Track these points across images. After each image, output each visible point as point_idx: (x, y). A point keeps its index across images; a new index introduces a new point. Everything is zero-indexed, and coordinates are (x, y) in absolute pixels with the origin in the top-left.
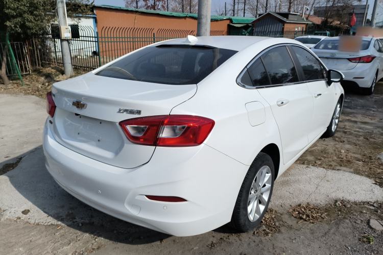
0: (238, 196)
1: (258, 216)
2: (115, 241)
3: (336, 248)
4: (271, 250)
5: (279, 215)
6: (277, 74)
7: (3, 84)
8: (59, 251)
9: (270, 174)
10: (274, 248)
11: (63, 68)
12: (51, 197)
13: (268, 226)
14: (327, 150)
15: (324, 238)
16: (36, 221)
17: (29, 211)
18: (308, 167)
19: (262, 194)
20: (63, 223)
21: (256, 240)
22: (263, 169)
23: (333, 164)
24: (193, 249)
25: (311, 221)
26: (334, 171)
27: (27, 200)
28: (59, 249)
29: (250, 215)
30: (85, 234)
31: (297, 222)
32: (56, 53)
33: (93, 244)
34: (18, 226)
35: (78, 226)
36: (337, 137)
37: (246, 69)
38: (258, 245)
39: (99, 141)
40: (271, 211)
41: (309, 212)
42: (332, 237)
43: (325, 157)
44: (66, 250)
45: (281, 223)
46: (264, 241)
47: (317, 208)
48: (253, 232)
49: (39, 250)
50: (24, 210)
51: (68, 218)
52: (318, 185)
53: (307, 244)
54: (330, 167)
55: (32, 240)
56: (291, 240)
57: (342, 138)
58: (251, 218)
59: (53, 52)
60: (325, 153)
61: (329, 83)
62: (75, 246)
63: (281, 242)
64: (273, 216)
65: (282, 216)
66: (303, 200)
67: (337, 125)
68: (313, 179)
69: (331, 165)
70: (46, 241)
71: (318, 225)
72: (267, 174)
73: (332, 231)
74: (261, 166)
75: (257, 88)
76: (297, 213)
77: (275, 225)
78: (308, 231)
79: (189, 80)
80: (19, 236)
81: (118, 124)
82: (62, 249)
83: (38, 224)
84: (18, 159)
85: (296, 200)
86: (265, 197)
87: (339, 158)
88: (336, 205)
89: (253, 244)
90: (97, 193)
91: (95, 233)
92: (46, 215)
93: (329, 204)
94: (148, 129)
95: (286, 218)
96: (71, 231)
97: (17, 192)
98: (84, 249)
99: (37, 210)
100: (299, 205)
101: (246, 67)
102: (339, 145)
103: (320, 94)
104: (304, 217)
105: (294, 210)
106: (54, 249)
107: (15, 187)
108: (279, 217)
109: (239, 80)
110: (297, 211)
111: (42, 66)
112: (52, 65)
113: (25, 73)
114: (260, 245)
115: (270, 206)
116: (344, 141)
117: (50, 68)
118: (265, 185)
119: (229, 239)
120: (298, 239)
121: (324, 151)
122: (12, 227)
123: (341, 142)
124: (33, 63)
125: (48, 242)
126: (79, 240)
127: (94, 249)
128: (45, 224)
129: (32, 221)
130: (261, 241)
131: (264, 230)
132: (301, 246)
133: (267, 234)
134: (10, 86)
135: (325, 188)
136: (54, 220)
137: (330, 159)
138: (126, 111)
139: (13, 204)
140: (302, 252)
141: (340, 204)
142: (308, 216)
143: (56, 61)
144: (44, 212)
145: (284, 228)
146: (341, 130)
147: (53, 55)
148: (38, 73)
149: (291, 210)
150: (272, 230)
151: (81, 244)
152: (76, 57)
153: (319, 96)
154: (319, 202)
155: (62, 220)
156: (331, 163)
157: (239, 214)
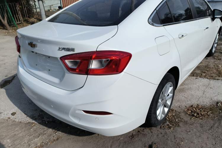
0: (150, 105)
1: (163, 116)
2: (69, 134)
3: (219, 138)
4: (173, 140)
5: (178, 113)
6: (175, 14)
7: (7, 29)
8: (32, 142)
9: (172, 87)
10: (175, 138)
11: (41, 18)
12: (29, 103)
13: (170, 122)
14: (209, 65)
15: (211, 131)
16: (20, 120)
17: (15, 113)
18: (196, 78)
19: (166, 101)
20: (36, 121)
21: (162, 132)
22: (168, 84)
23: (214, 75)
24: (119, 139)
25: (200, 118)
26: (215, 81)
27: (14, 106)
28: (32, 140)
29: (159, 116)
30: (49, 129)
31: (191, 119)
32: (36, 9)
33: (54, 137)
34: (8, 124)
35: (46, 123)
36: (215, 56)
37: (156, 11)
38: (164, 136)
39: (49, 70)
40: (173, 110)
41: (198, 111)
42: (217, 130)
43: (208, 71)
44: (37, 141)
45: (180, 119)
46: (168, 133)
47: (203, 108)
48: (160, 126)
49: (19, 141)
50: (12, 112)
51: (39, 118)
52: (204, 91)
53: (198, 135)
54: (212, 78)
55: (16, 134)
56: (187, 132)
57: (219, 57)
58: (159, 118)
59: (35, 8)
60: (208, 68)
61: (213, 19)
62: (42, 138)
63: (180, 134)
64: (174, 114)
65: (180, 114)
66: (194, 102)
67: (216, 48)
68: (200, 87)
69: (212, 76)
70: (25, 134)
71: (205, 120)
72: (170, 88)
73: (216, 125)
74: (166, 83)
75: (164, 26)
76: (190, 111)
77: (175, 121)
78: (198, 125)
79: (112, 22)
80: (8, 131)
81: (59, 59)
82: (34, 141)
83: (21, 122)
84: (12, 78)
85: (189, 102)
86: (169, 103)
87: (217, 71)
88: (217, 106)
89: (160, 136)
90: (51, 107)
91: (56, 129)
92: (26, 116)
93: (213, 105)
94: (81, 62)
95: (182, 115)
96: (41, 127)
97: (9, 100)
98: (48, 140)
99: (20, 113)
100: (192, 106)
101: (155, 9)
102: (217, 62)
103: (208, 28)
104: (196, 115)
105: (188, 110)
106: (29, 140)
107: (8, 97)
108: (178, 115)
109: (150, 20)
110: (190, 110)
111: (29, 17)
112: (34, 17)
113: (19, 22)
114: (165, 136)
115: (172, 108)
116: (220, 59)
117: (33, 19)
118: (169, 95)
119: (144, 132)
120: (192, 131)
121: (207, 66)
122: (4, 124)
123: (219, 60)
124: (23, 16)
125: (25, 135)
126: (45, 134)
127: (54, 140)
128: (25, 122)
129: (17, 120)
130: (166, 133)
131: (168, 125)
132: (195, 137)
133: (170, 128)
134: (11, 31)
135: (209, 94)
136: (31, 119)
137: (212, 72)
138: (64, 49)
139: (6, 108)
140: (195, 141)
141: (221, 105)
142: (198, 114)
143: (36, 13)
144: (25, 114)
145: (182, 123)
146: (218, 51)
147: (35, 10)
148: (27, 22)
149: (186, 110)
150: (173, 125)
151: (46, 137)
152: (49, 10)
153: (207, 29)
154: (205, 103)
155: (35, 120)
156: (212, 75)
157: (151, 117)
